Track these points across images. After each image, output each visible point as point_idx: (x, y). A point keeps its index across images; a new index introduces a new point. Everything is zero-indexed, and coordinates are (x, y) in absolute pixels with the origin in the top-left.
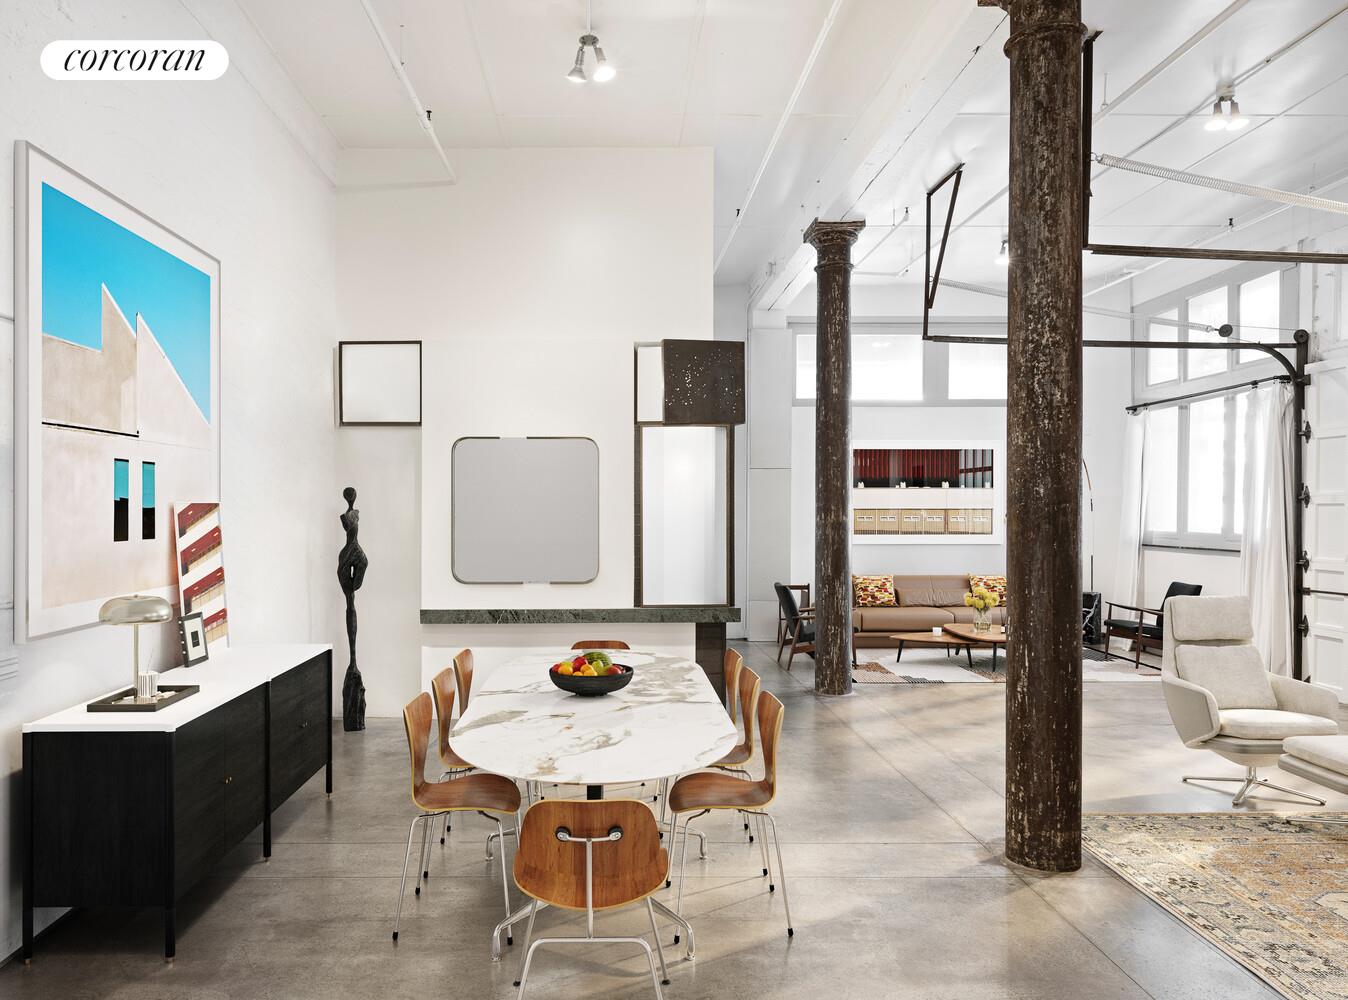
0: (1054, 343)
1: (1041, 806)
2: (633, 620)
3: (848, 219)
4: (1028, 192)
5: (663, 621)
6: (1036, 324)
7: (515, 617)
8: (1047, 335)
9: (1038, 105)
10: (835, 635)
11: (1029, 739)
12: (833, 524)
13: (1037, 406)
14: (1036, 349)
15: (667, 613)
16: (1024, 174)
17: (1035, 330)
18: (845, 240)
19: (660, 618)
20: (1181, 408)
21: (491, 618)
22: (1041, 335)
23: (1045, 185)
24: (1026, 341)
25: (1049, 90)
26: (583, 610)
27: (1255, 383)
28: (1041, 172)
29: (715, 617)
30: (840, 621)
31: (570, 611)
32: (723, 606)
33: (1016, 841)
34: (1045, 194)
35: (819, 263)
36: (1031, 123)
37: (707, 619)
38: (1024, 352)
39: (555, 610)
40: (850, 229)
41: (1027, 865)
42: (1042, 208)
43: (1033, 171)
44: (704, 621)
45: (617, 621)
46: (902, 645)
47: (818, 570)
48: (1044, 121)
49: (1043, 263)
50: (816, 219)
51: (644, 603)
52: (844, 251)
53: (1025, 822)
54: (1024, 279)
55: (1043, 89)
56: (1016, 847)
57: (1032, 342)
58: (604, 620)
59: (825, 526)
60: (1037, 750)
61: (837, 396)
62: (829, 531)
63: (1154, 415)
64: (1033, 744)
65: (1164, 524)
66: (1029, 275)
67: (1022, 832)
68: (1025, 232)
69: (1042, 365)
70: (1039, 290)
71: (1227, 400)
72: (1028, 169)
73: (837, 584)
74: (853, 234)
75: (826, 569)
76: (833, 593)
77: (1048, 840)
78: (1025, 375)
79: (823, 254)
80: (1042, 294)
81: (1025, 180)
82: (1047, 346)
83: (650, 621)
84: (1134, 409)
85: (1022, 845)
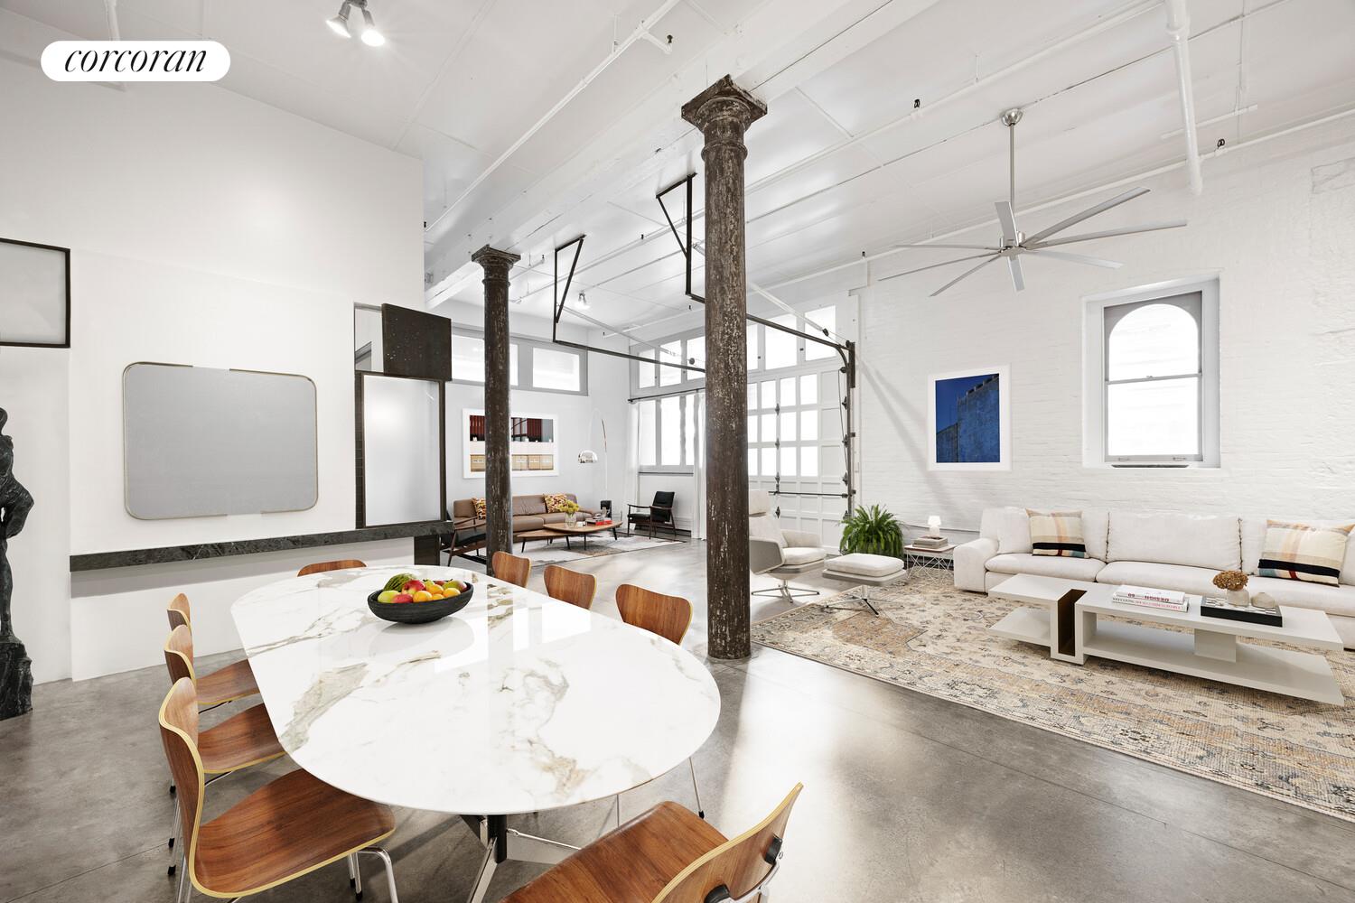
0: (739, 336)
1: (736, 620)
2: (356, 540)
3: (511, 251)
4: (723, 241)
5: (386, 538)
6: (730, 323)
7: (219, 550)
8: (735, 331)
9: (729, 190)
10: (503, 536)
11: (729, 580)
12: (500, 459)
13: (731, 374)
14: (730, 338)
15: (390, 531)
16: (721, 229)
17: (729, 327)
18: (506, 265)
19: (383, 536)
20: (657, 401)
21: (185, 554)
22: (732, 330)
23: (733, 239)
24: (723, 333)
25: (734, 182)
26: (303, 536)
27: (697, 390)
28: (731, 231)
29: (433, 531)
30: (505, 526)
31: (288, 539)
32: (438, 521)
33: (721, 645)
34: (733, 245)
35: (486, 277)
36: (724, 199)
37: (426, 532)
38: (722, 340)
39: (269, 540)
40: (510, 258)
41: (729, 658)
42: (731, 253)
43: (726, 229)
44: (423, 535)
45: (339, 542)
46: (525, 540)
47: (488, 492)
48: (732, 200)
49: (733, 287)
50: (488, 245)
51: (367, 525)
52: (505, 272)
53: (727, 632)
54: (722, 295)
55: (731, 181)
56: (721, 649)
57: (727, 334)
58: (326, 543)
59: (495, 461)
60: (734, 586)
61: (502, 371)
62: (498, 464)
63: (643, 404)
64: (731, 582)
65: (650, 461)
66: (725, 293)
67: (725, 639)
68: (722, 266)
69: (733, 349)
70: (731, 303)
71: (681, 398)
72: (723, 227)
73: (504, 501)
74: (512, 262)
75: (496, 491)
76: (501, 507)
77: (740, 639)
78: (723, 354)
79: (489, 271)
80: (732, 305)
81: (721, 233)
82: (735, 338)
83: (373, 539)
84: (631, 401)
85: (725, 647)
